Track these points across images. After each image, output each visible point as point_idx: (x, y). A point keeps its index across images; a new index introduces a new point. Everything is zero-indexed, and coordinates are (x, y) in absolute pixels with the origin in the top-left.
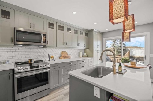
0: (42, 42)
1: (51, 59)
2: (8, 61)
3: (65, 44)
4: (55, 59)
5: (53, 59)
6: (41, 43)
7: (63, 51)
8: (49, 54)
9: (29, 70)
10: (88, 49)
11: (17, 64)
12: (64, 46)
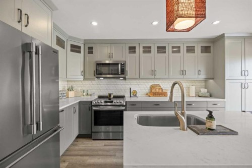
0: (120, 73)
1: (132, 96)
2: (94, 93)
3: (154, 73)
4: (137, 96)
5: (135, 96)
6: (118, 74)
7: (154, 84)
8: (130, 89)
9: (103, 104)
10: (211, 81)
11: (100, 97)
12: (153, 77)
